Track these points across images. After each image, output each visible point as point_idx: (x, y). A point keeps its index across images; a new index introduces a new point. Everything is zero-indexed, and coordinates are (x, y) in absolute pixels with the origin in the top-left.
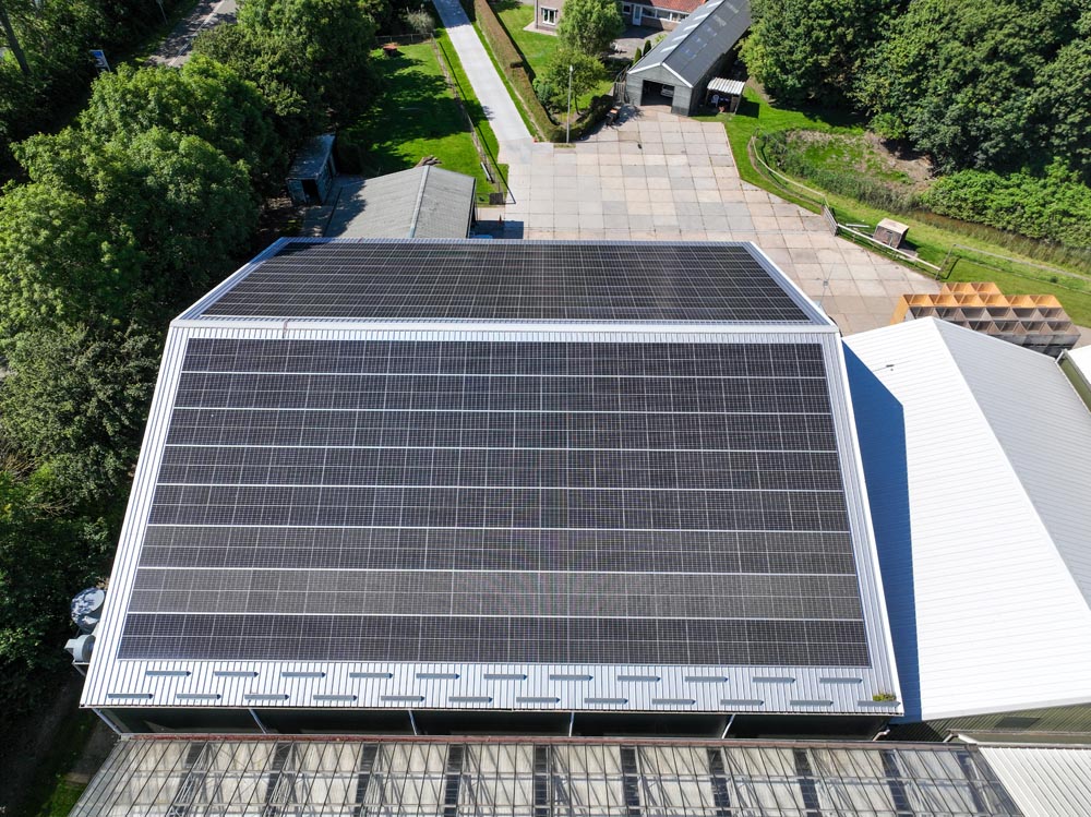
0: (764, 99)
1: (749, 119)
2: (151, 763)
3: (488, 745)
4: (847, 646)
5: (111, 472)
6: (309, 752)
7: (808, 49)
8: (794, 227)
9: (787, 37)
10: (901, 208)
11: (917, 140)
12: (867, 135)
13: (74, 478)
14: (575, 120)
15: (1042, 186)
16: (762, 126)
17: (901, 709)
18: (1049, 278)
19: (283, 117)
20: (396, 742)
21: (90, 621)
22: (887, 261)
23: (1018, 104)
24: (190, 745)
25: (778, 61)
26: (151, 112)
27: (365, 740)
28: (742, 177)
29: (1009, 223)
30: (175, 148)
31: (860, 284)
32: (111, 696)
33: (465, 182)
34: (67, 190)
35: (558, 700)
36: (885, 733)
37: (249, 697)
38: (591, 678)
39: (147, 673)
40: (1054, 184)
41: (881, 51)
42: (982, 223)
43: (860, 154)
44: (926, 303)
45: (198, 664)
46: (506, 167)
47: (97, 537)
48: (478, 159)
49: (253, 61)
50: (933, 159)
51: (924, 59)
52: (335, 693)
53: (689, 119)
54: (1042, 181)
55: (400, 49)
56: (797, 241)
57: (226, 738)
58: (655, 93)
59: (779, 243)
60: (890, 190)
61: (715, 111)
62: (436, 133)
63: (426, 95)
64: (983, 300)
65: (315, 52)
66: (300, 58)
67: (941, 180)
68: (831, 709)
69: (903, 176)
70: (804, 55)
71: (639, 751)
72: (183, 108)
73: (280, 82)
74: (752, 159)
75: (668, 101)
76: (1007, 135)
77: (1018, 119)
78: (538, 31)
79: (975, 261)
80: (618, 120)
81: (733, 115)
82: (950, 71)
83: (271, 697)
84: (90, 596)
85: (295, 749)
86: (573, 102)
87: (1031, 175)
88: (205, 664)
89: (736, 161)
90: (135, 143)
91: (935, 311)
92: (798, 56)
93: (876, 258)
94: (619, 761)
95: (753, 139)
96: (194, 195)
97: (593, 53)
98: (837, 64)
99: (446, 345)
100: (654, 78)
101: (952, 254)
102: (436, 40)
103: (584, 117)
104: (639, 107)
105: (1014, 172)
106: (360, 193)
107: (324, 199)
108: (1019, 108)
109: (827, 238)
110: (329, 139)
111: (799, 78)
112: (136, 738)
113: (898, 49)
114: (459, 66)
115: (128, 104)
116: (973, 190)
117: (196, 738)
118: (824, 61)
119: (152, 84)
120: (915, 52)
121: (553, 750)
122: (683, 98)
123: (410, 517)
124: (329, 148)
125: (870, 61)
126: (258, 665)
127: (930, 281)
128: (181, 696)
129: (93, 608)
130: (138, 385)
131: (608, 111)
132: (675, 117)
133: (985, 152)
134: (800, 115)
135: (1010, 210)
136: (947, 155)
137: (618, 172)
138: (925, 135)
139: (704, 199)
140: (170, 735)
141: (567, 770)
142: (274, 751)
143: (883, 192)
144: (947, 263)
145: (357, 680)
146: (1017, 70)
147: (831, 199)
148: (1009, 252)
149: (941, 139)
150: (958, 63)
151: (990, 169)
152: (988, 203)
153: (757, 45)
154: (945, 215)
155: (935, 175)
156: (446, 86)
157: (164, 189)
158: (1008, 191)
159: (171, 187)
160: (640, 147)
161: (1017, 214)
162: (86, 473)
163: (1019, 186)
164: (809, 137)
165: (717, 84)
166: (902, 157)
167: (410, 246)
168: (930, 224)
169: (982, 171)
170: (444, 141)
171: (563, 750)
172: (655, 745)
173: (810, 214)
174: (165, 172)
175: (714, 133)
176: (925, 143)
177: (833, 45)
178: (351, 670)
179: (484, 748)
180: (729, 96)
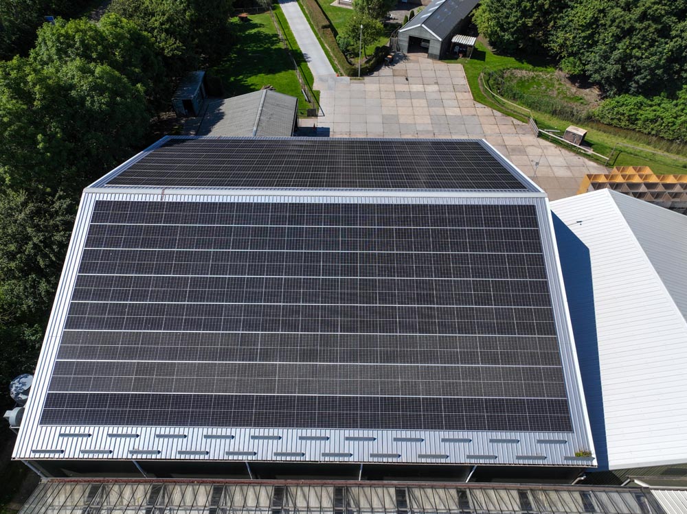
0: (489, 49)
1: (479, 62)
2: (62, 499)
3: (301, 487)
4: (557, 417)
5: (43, 293)
6: (175, 491)
7: (519, 14)
8: (509, 131)
9: (505, 7)
10: (580, 120)
11: (591, 75)
12: (557, 72)
13: (18, 297)
14: (364, 62)
15: (674, 105)
16: (488, 67)
17: (595, 463)
18: (682, 165)
19: (169, 57)
20: (236, 484)
21: (23, 397)
22: (572, 154)
23: (660, 49)
24: (90, 486)
25: (498, 22)
26: (77, 49)
27: (214, 482)
28: (475, 99)
29: (652, 129)
30: (92, 73)
31: (555, 169)
32: (35, 452)
33: (290, 101)
34: (15, 99)
35: (351, 455)
36: (582, 478)
37: (132, 452)
38: (375, 439)
39: (61, 435)
40: (683, 103)
41: (567, 16)
42: (634, 130)
43: (553, 85)
44: (602, 180)
45: (97, 429)
46: (318, 92)
47: (34, 338)
48: (300, 87)
49: (149, 20)
50: (601, 88)
51: (596, 20)
52: (193, 449)
53: (440, 62)
54: (675, 102)
55: (250, 17)
56: (512, 140)
57: (116, 481)
58: (417, 45)
59: (500, 142)
60: (573, 108)
61: (456, 56)
62: (272, 70)
63: (266, 46)
64: (641, 178)
65: (192, 15)
66: (182, 19)
67: (608, 101)
68: (546, 462)
69: (581, 99)
70: (516, 18)
71: (409, 491)
72: (99, 47)
73: (168, 35)
74: (481, 88)
75: (425, 50)
76: (652, 71)
77: (660, 60)
78: (340, 6)
79: (631, 154)
80: (392, 62)
81: (469, 59)
82: (614, 28)
83: (148, 452)
84: (23, 380)
85: (165, 489)
86: (363, 50)
87: (667, 98)
88: (101, 429)
89: (471, 89)
90: (64, 69)
91: (608, 185)
92: (512, 19)
93: (564, 152)
94: (394, 499)
95: (482, 74)
96: (104, 104)
97: (376, 19)
98: (538, 25)
99: (274, 205)
100: (416, 34)
101: (616, 149)
102: (273, 12)
103: (370, 60)
104: (406, 54)
105: (656, 96)
106: (221, 107)
107: (197, 112)
108: (661, 53)
109: (531, 139)
110: (201, 74)
111: (512, 34)
112: (52, 481)
113: (579, 14)
114: (288, 28)
115: (61, 43)
116: (629, 108)
117: (94, 481)
118: (529, 22)
119: (78, 31)
120: (590, 16)
121: (347, 490)
122: (435, 48)
123: (249, 325)
124: (201, 79)
125: (560, 22)
126: (139, 429)
127: (602, 167)
128: (84, 452)
129: (25, 388)
130: (62, 233)
131: (386, 56)
132: (430, 61)
133: (637, 82)
134: (513, 59)
135: (654, 121)
136: (611, 85)
137: (392, 95)
138: (596, 71)
139: (449, 113)
140: (76, 479)
141: (358, 504)
142: (150, 491)
143: (568, 110)
144: (612, 155)
145: (209, 440)
146: (660, 27)
147: (534, 114)
148: (653, 149)
149: (607, 74)
150: (620, 22)
151: (640, 93)
152: (638, 117)
153: (484, 12)
154: (609, 125)
155: (603, 99)
156: (279, 41)
157: (83, 99)
158: (651, 109)
159: (88, 98)
160: (407, 79)
161: (658, 123)
162: (26, 294)
163: (659, 105)
164: (519, 73)
165: (458, 39)
166: (581, 87)
167: (253, 141)
168: (600, 130)
169: (635, 95)
170: (277, 75)
171: (355, 490)
172: (420, 487)
173: (520, 123)
174: (84, 88)
175: (456, 71)
176: (597, 77)
177: (535, 12)
178: (205, 433)
179: (299, 489)
180: (465, 46)
